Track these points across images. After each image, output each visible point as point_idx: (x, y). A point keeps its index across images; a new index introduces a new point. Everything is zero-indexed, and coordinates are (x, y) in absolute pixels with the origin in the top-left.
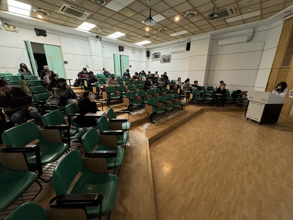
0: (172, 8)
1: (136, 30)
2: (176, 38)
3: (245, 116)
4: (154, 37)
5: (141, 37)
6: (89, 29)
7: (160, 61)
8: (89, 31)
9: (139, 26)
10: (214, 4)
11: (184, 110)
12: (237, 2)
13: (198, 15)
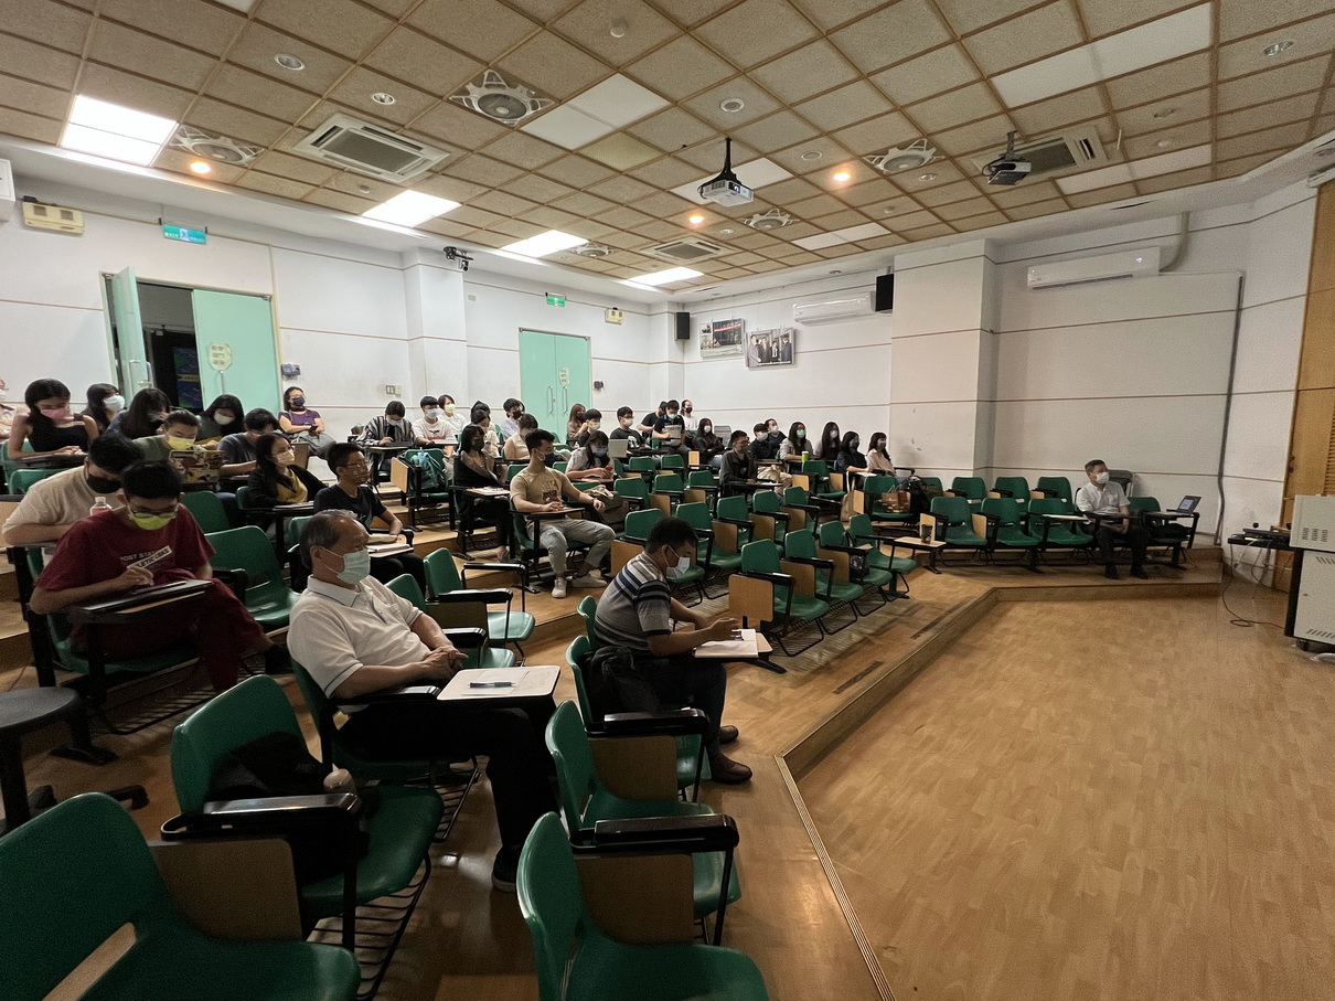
0: (828, 134)
1: (641, 221)
2: (821, 255)
4: (723, 251)
5: (658, 252)
6: (419, 220)
9: (661, 205)
10: (1013, 120)
11: (908, 598)
12: (1111, 113)
13: (936, 162)
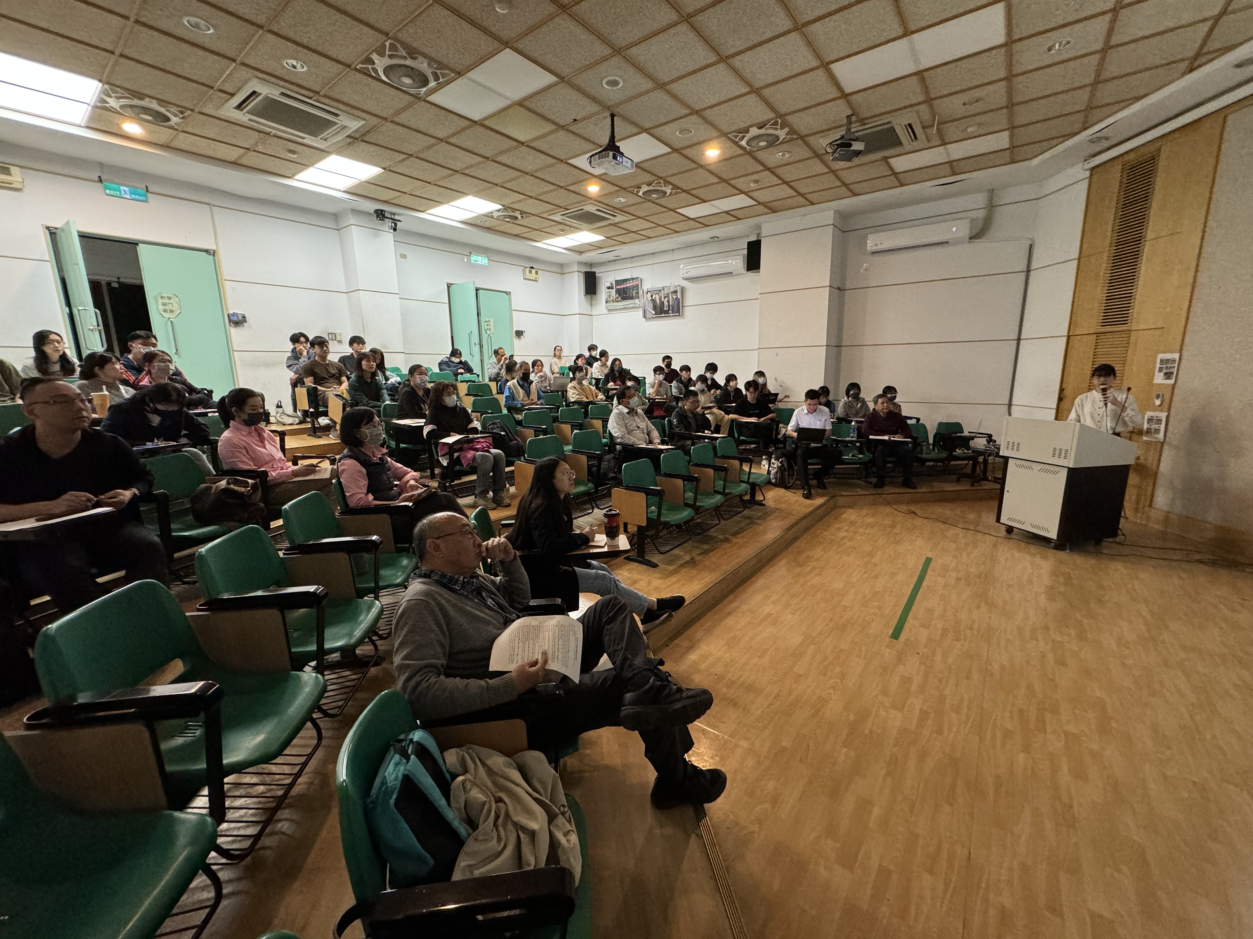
0: (697, 112)
1: (546, 189)
2: (702, 223)
3: (998, 520)
4: (619, 218)
5: (564, 217)
6: (348, 183)
7: (641, 313)
8: (345, 192)
9: (560, 174)
10: (850, 104)
11: (764, 505)
12: (929, 101)
13: (787, 142)
